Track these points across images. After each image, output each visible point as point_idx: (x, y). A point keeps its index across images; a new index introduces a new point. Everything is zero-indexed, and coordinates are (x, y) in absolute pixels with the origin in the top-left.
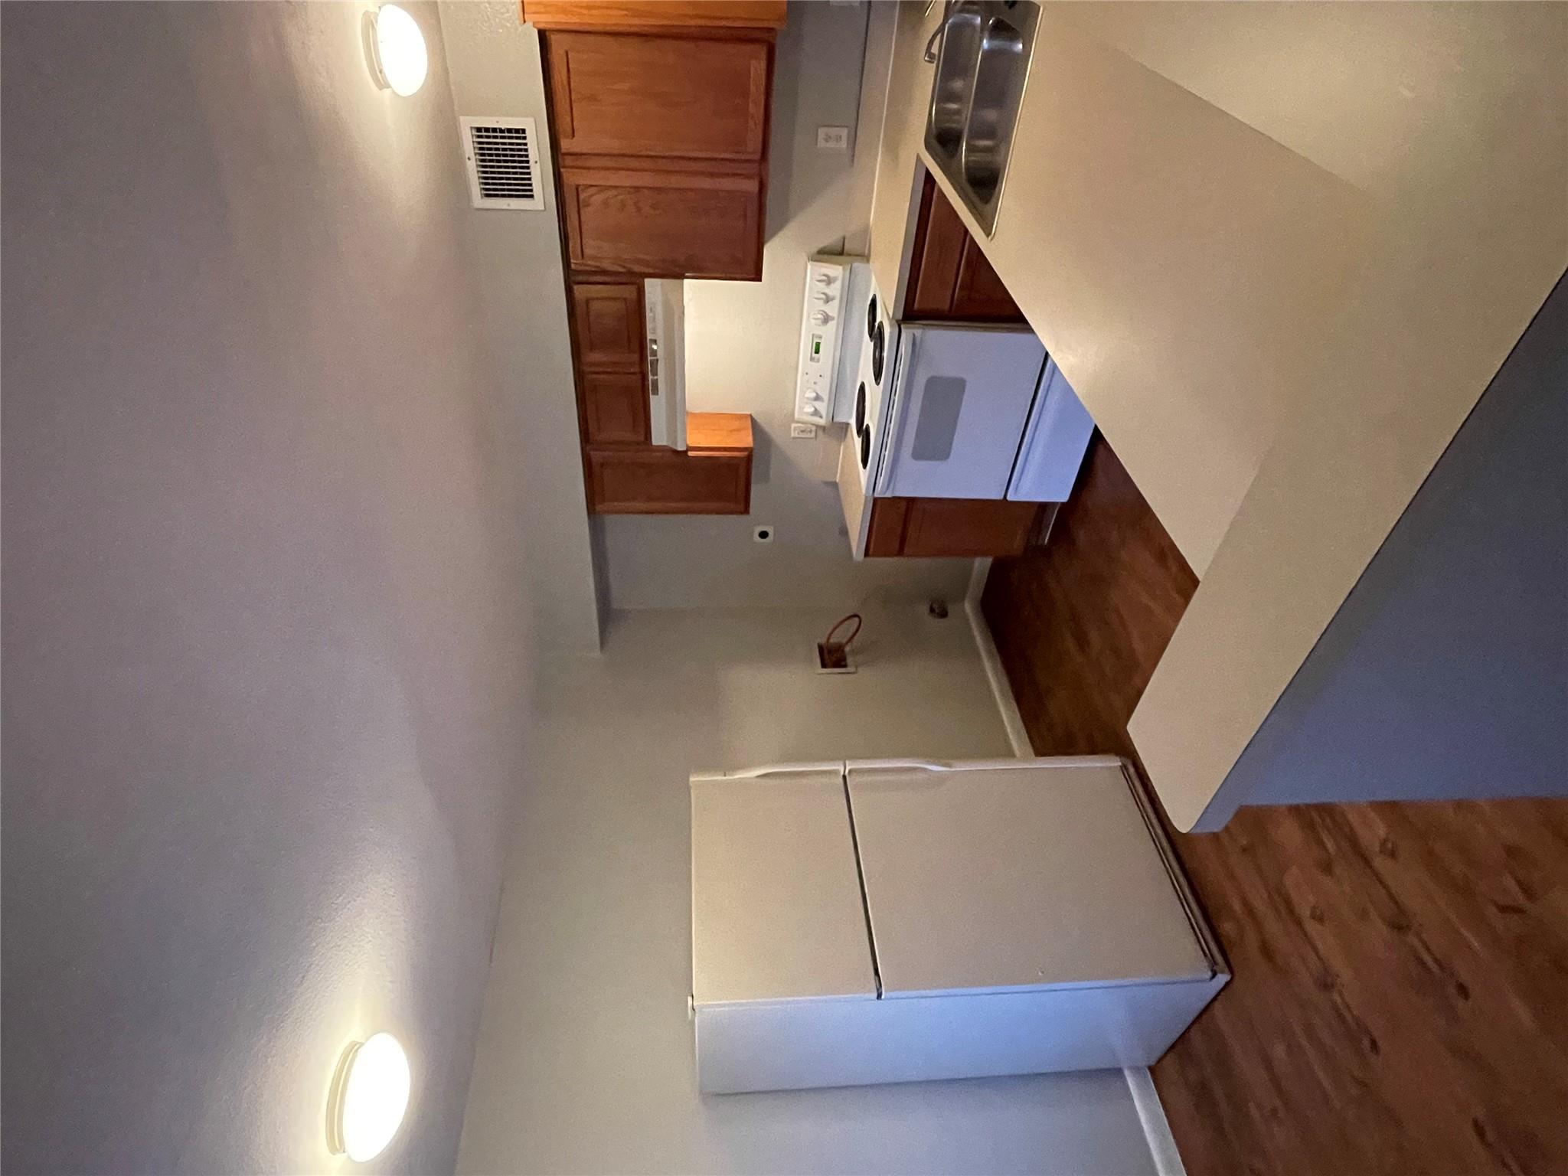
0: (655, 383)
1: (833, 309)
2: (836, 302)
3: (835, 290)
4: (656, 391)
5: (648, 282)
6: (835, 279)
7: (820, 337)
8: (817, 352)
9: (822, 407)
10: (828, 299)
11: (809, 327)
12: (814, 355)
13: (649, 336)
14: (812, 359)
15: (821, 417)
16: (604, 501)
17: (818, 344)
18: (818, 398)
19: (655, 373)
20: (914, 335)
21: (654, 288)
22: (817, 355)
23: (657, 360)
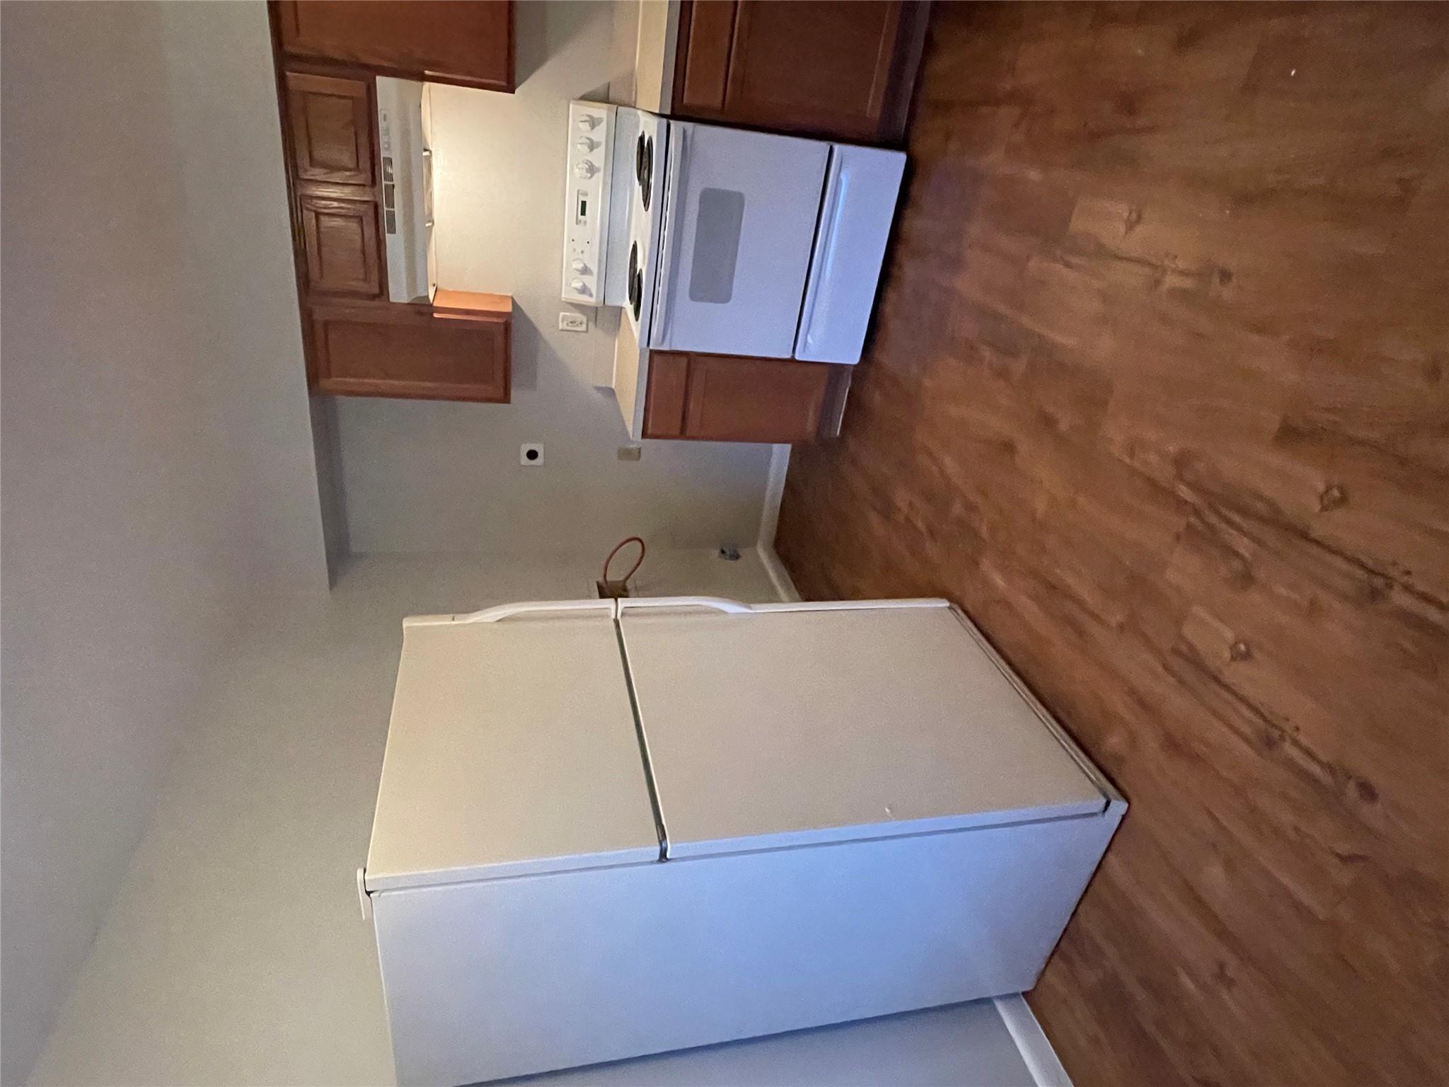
0: (391, 216)
1: (598, 157)
2: (602, 148)
3: (600, 134)
4: (392, 230)
5: (380, 80)
6: (600, 121)
7: (586, 194)
8: (583, 213)
9: (592, 282)
10: (592, 146)
11: (575, 180)
12: (581, 217)
13: (383, 154)
14: (578, 222)
15: (591, 295)
16: (329, 376)
17: (584, 203)
18: (585, 271)
19: (391, 204)
20: (685, 132)
21: (386, 86)
22: (583, 217)
23: (393, 186)
